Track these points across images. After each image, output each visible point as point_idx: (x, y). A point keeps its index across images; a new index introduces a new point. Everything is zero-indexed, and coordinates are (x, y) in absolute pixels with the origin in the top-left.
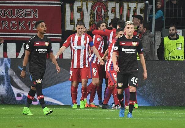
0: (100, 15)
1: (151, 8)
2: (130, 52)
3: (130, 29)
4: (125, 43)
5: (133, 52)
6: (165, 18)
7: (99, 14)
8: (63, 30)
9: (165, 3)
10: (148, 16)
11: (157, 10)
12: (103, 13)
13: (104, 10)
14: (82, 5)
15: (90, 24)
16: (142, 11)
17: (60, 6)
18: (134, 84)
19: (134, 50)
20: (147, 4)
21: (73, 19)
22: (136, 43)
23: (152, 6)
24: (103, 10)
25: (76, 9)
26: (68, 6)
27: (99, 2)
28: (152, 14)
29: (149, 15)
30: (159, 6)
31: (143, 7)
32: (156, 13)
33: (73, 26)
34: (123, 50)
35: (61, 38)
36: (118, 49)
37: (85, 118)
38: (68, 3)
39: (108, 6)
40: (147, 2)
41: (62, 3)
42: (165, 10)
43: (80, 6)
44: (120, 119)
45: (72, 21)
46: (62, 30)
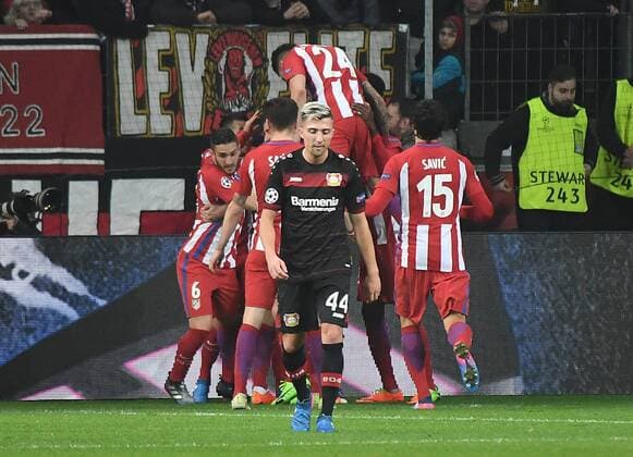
0: (238, 79)
1: (418, 47)
2: (320, 209)
3: (319, 133)
4: (300, 179)
5: (330, 210)
6: (468, 81)
7: (235, 75)
8: (109, 134)
9: (468, 30)
10: (407, 75)
11: (439, 54)
12: (248, 69)
13: (254, 60)
14: (173, 42)
15: (206, 112)
16: (389, 59)
17: (98, 48)
18: (335, 315)
19: (334, 202)
20: (405, 34)
21: (143, 95)
22: (341, 176)
23: (420, 41)
24: (248, 61)
25: (152, 58)
26: (123, 49)
27: (234, 31)
28: (422, 70)
29: (413, 74)
30: (449, 40)
31: (389, 46)
32: (436, 65)
33: (144, 118)
34: (295, 201)
35: (102, 162)
36: (277, 197)
37: (194, 444)
38: (124, 38)
39: (264, 43)
40: (404, 28)
41: (104, 38)
42: (468, 56)
43: (168, 47)
44: (318, 443)
45: (141, 103)
46: (105, 133)
